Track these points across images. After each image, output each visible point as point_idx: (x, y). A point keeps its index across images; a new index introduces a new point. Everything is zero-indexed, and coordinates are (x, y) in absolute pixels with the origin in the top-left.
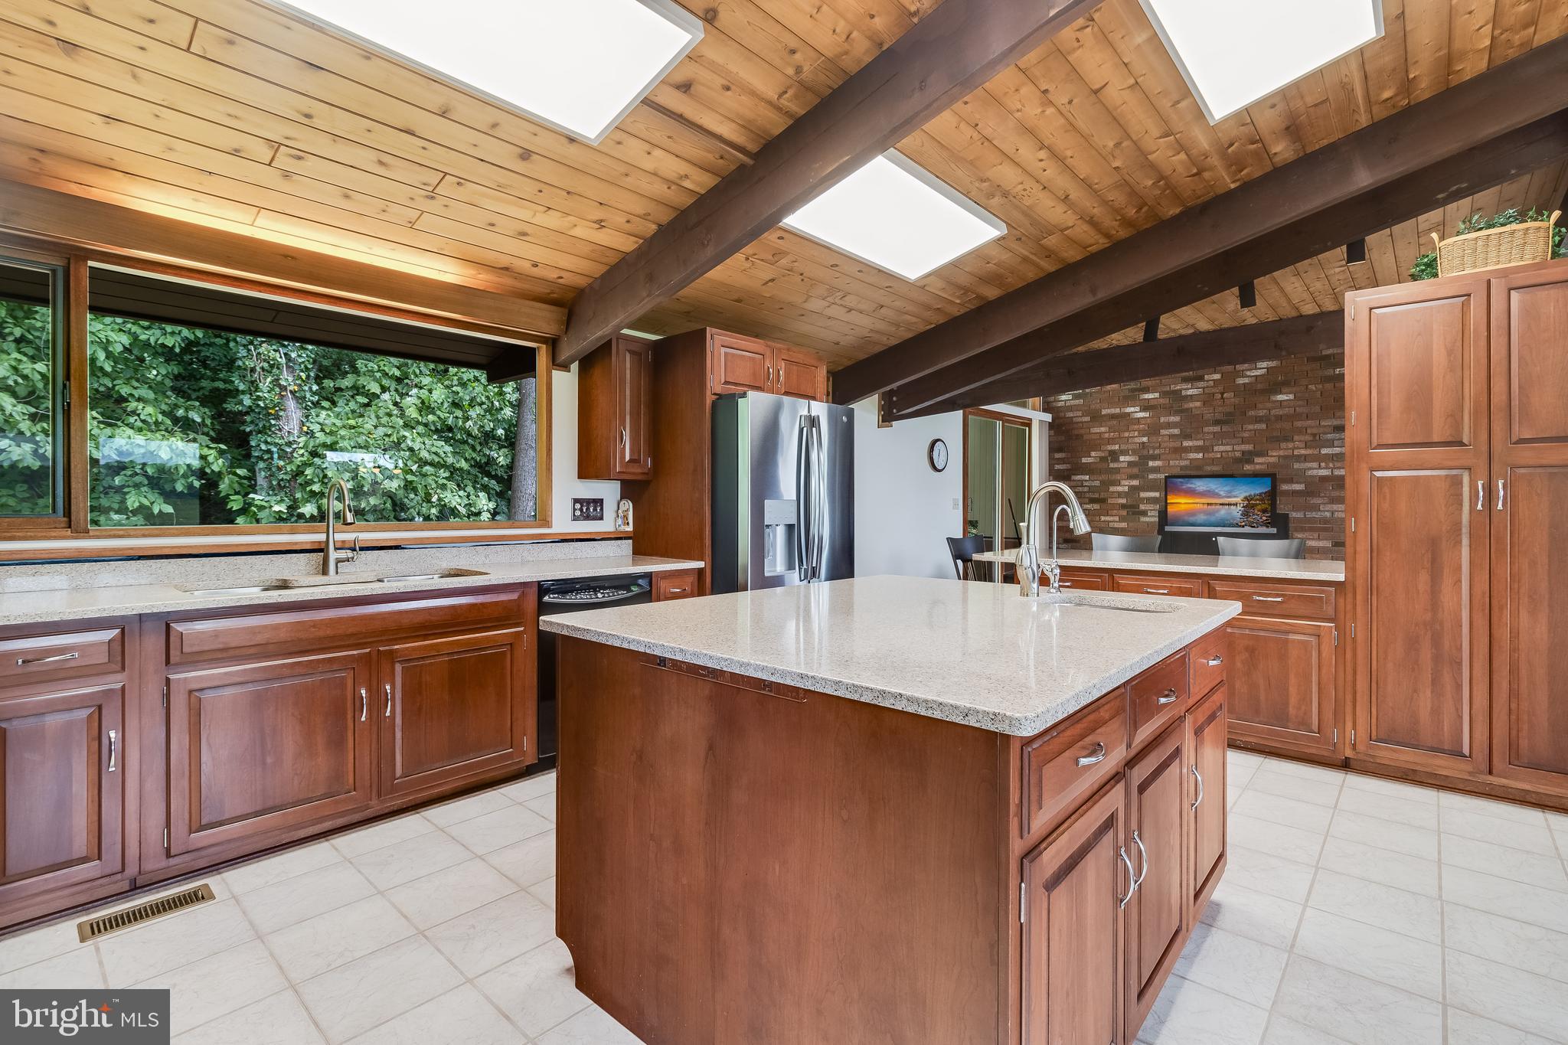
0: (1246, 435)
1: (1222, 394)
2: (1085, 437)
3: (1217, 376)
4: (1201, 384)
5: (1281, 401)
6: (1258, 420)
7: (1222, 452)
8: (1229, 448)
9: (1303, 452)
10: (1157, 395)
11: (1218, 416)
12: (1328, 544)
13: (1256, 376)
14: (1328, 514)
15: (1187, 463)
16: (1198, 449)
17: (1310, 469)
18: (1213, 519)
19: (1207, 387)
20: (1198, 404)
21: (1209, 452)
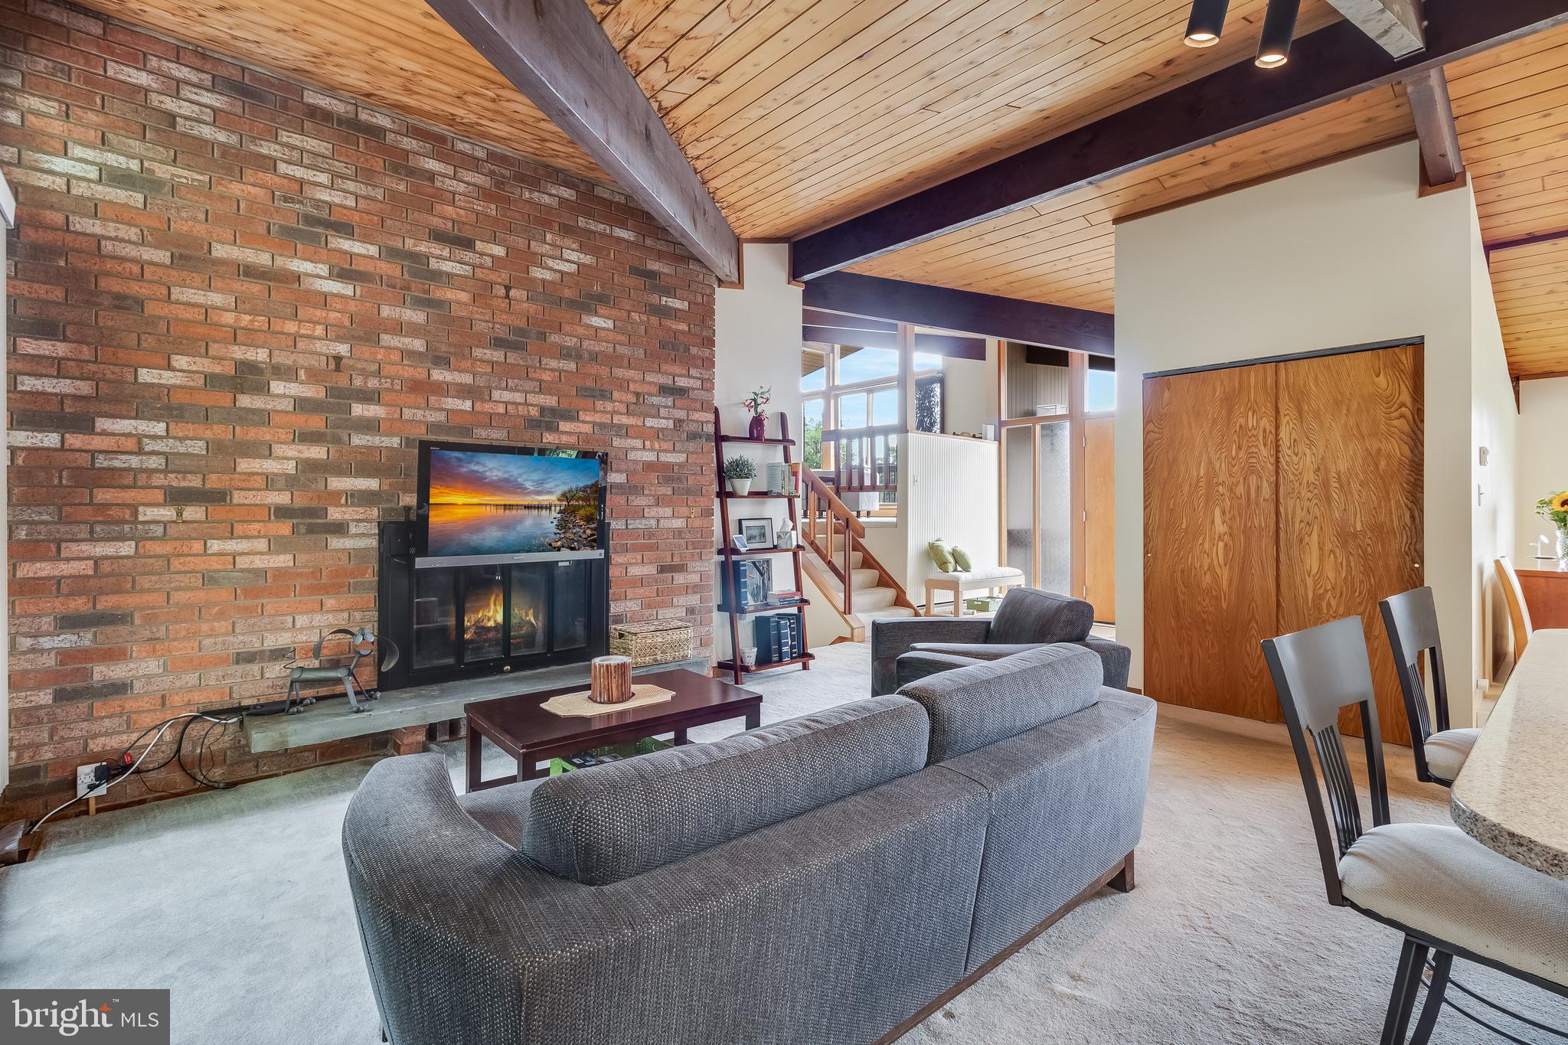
0: (546, 377)
1: (508, 288)
2: (151, 308)
3: (499, 251)
4: (468, 256)
5: (597, 329)
6: (565, 353)
7: (506, 403)
8: (518, 397)
9: (625, 420)
10: (373, 250)
11: (501, 332)
13: (562, 273)
15: (441, 417)
16: (464, 392)
17: (634, 449)
19: (481, 266)
20: (464, 297)
21: (483, 401)
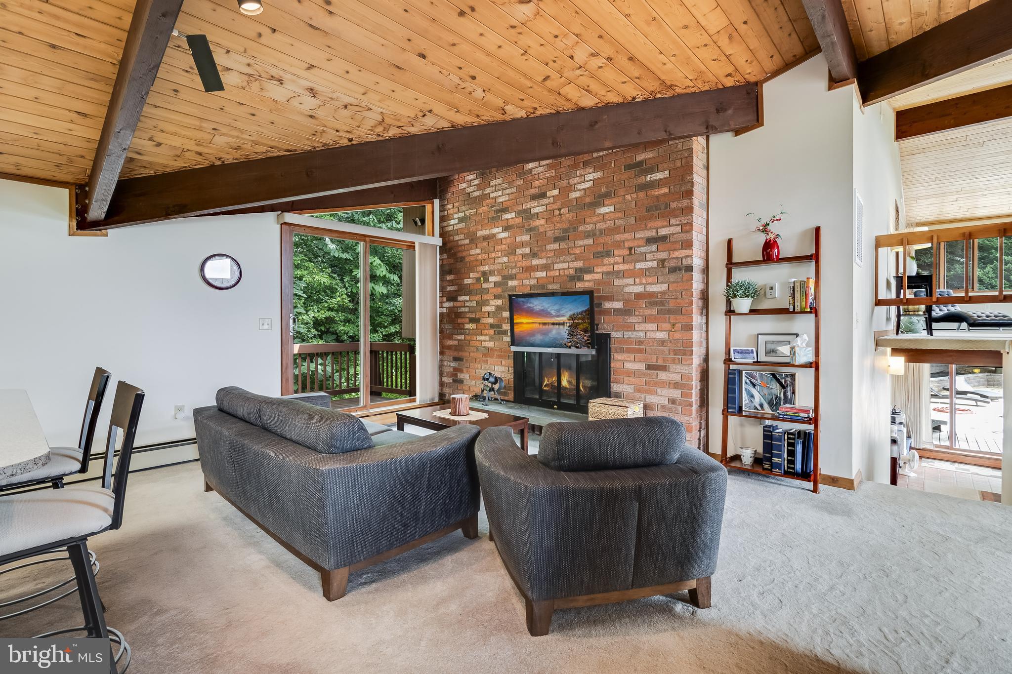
0: (577, 251)
1: (560, 210)
2: (467, 259)
5: (604, 215)
6: (587, 235)
7: (560, 270)
8: (565, 265)
9: (621, 267)
10: (513, 214)
11: (557, 233)
12: (641, 366)
13: (585, 189)
14: (642, 334)
16: (542, 268)
17: (628, 285)
18: (547, 339)
19: (549, 204)
20: (542, 222)
21: (551, 270)
